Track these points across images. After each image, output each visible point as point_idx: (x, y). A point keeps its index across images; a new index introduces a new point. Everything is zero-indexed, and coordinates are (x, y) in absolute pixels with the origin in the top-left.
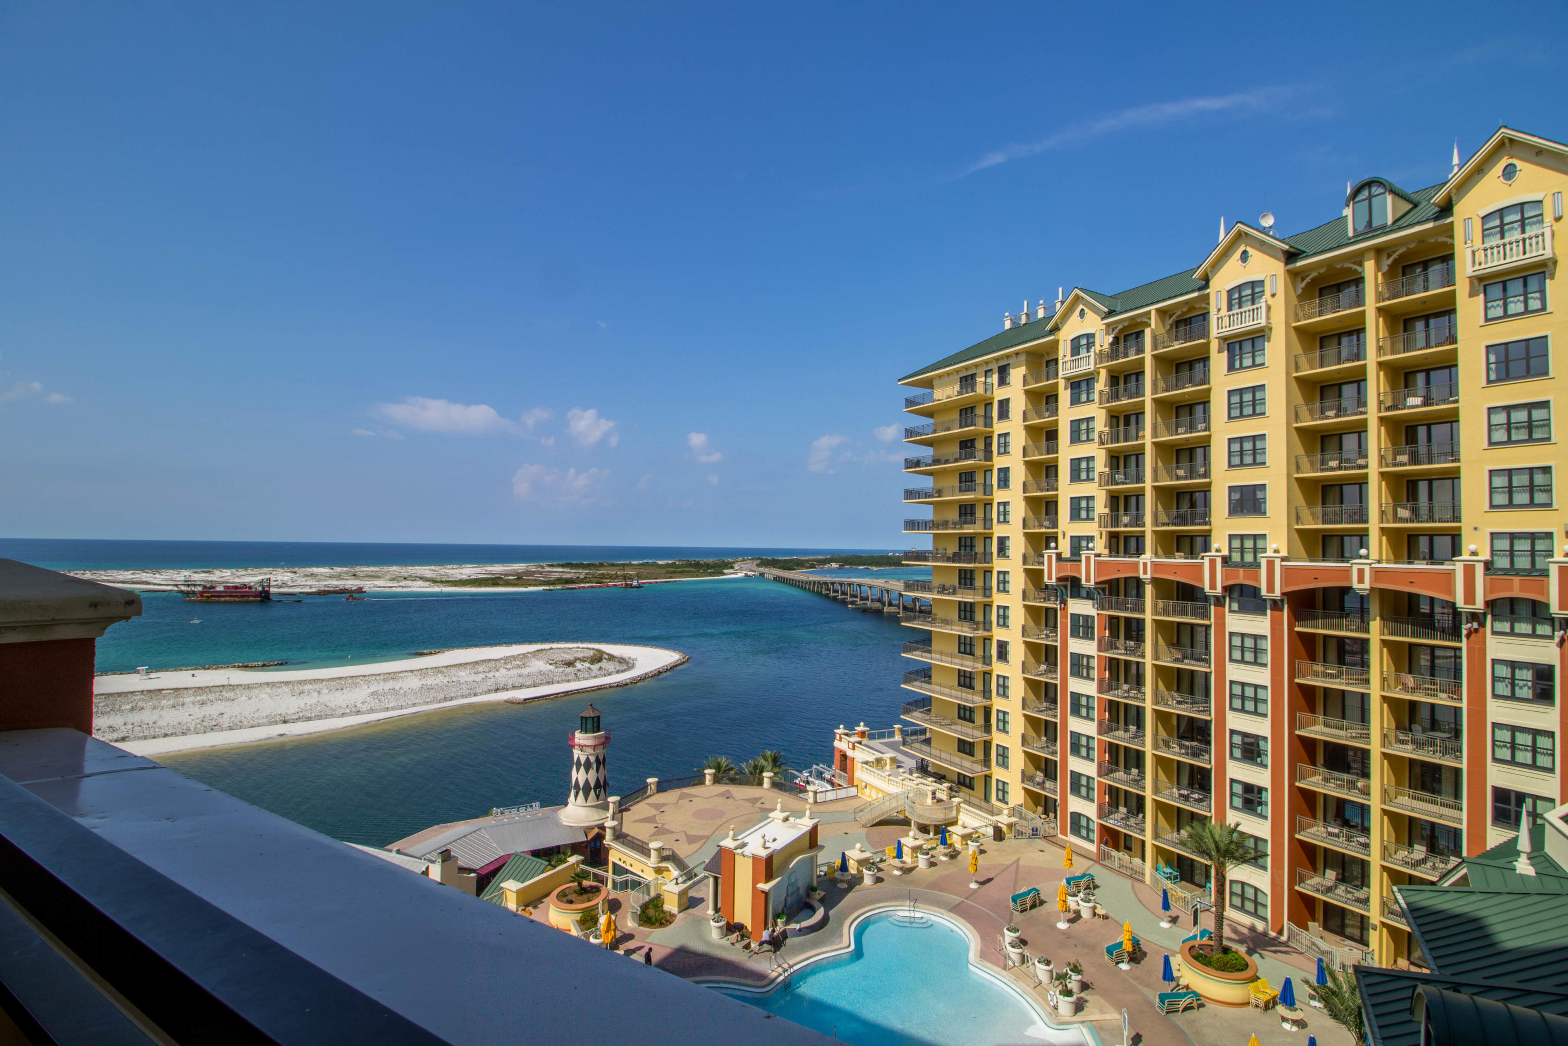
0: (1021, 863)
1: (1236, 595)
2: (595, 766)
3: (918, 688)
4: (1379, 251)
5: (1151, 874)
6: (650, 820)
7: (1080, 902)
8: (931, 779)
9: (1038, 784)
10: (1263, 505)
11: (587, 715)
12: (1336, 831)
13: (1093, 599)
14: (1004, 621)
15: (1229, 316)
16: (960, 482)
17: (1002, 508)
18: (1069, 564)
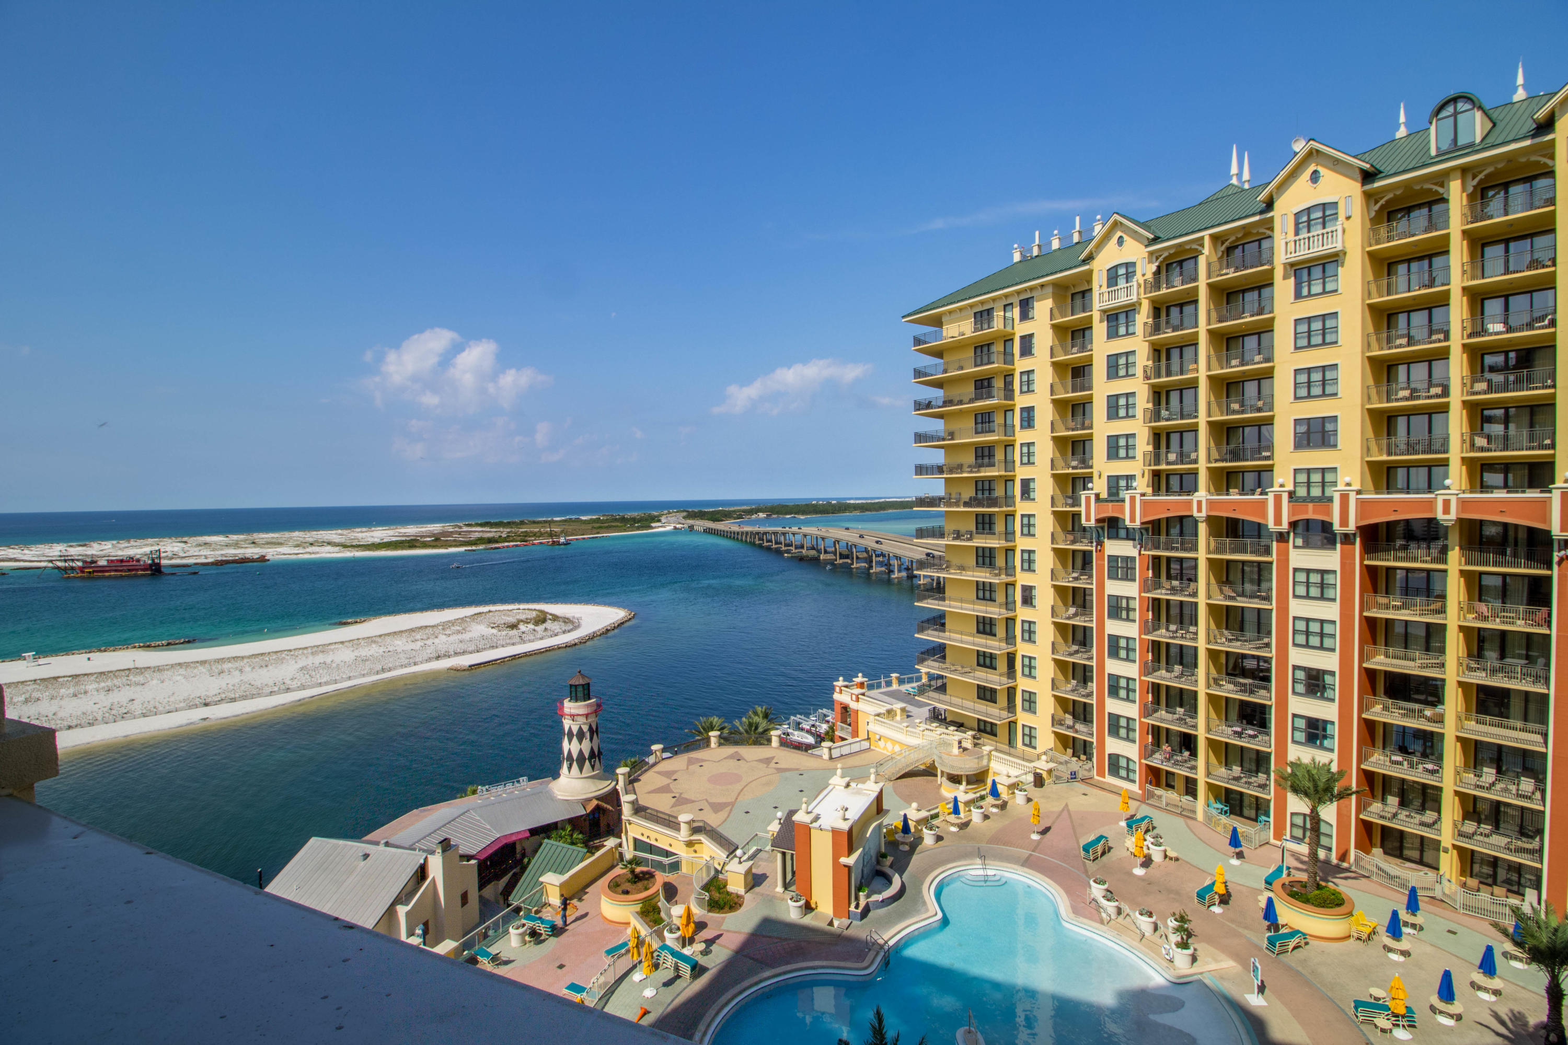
0: (1071, 808)
1: (1300, 529)
2: (588, 735)
3: (931, 636)
4: (1464, 170)
5: (1204, 811)
6: (665, 789)
7: (1150, 846)
8: (952, 728)
9: (1069, 727)
10: (1332, 438)
11: (577, 683)
12: (1399, 759)
13: (1134, 540)
14: (1029, 564)
15: (1295, 241)
16: (976, 423)
17: (1025, 450)
18: (1110, 504)
